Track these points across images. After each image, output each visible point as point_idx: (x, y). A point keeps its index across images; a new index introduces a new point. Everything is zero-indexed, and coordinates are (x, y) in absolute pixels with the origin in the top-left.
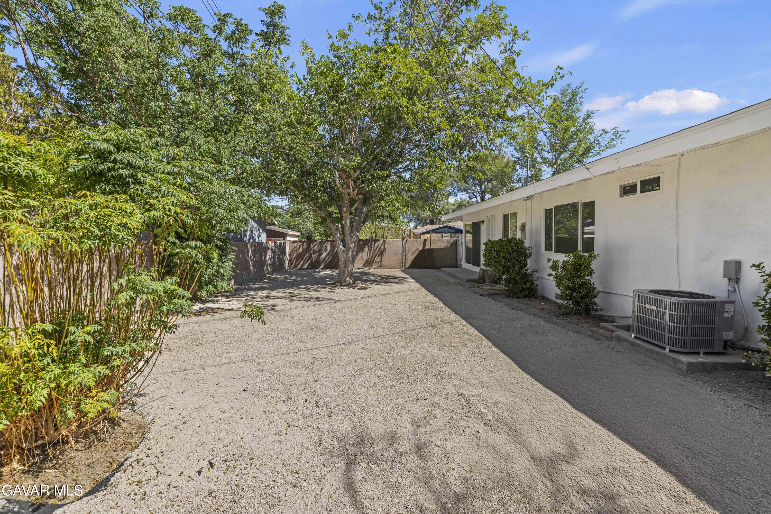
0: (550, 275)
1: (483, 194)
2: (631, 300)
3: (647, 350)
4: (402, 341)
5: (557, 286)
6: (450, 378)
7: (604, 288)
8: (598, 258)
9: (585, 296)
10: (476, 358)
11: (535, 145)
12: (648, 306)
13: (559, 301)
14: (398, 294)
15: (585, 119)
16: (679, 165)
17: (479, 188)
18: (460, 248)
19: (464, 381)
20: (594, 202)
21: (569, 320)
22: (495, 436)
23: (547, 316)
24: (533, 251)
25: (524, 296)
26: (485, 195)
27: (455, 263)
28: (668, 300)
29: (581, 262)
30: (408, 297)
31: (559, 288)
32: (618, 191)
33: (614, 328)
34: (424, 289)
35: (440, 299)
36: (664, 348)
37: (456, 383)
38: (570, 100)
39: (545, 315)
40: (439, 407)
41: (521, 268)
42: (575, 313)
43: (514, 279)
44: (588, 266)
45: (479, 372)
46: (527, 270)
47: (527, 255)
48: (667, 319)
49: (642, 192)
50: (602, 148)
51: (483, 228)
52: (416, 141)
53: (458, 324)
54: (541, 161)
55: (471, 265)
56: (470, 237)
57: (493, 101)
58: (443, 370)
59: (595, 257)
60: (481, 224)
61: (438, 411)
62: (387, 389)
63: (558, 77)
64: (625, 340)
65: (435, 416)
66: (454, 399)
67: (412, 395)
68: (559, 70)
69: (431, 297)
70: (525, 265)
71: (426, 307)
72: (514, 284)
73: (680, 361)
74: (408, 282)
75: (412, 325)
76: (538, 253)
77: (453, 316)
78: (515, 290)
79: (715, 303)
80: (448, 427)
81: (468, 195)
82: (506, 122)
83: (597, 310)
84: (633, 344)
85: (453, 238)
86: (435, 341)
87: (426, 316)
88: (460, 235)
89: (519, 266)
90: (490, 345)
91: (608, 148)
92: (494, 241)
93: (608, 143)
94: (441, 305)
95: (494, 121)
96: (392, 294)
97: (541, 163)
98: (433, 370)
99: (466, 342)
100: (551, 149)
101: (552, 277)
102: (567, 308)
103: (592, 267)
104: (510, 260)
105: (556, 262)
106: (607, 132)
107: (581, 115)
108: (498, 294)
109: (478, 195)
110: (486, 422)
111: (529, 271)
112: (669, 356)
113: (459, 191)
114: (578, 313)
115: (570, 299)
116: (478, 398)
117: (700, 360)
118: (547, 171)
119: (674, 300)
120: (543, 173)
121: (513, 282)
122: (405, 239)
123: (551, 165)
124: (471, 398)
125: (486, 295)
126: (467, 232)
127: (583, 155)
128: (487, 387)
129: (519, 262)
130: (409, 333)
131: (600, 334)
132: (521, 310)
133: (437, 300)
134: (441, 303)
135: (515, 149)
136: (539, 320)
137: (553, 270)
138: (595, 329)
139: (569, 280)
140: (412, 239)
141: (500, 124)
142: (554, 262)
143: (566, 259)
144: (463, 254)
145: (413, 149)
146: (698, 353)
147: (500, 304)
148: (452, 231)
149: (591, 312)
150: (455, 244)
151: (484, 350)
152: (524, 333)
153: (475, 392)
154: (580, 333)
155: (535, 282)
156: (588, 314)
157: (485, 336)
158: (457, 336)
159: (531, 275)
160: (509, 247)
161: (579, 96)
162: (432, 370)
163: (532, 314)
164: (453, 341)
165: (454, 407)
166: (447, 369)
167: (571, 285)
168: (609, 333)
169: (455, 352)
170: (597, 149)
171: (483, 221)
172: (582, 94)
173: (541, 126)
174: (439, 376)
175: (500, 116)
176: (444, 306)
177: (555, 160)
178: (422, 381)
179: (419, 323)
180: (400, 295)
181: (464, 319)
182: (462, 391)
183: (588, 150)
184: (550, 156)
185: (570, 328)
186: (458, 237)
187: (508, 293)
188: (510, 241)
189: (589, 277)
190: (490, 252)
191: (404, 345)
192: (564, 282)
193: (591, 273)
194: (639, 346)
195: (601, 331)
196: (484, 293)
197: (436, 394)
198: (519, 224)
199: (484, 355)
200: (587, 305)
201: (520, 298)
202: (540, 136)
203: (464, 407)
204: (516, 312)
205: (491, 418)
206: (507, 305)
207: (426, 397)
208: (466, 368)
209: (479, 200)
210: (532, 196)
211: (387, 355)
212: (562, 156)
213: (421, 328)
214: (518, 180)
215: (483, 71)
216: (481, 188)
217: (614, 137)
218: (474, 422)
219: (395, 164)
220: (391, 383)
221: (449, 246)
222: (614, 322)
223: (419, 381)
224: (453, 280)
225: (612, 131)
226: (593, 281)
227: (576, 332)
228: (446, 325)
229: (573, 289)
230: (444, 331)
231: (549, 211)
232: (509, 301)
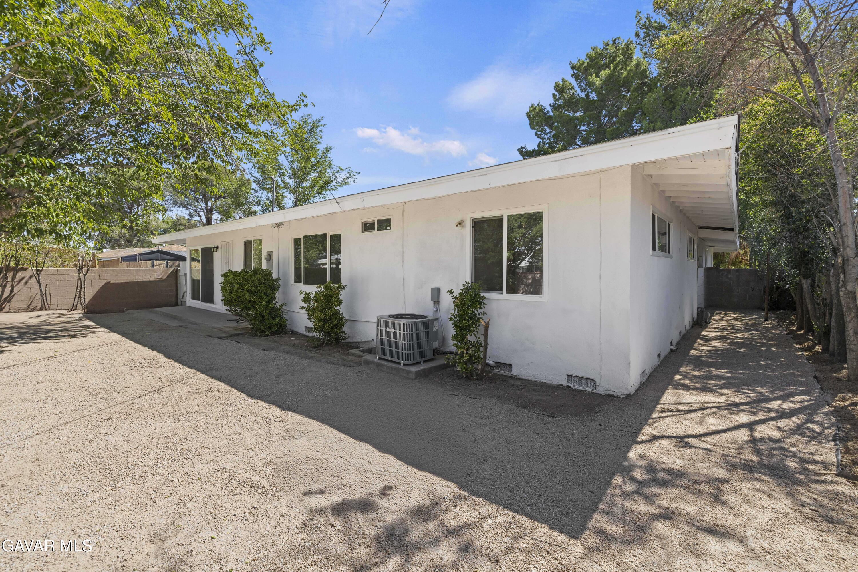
0: (302, 308)
1: (209, 212)
2: (376, 325)
3: (388, 367)
4: (104, 424)
5: (309, 319)
6: (200, 454)
7: (350, 316)
8: (346, 289)
9: (335, 327)
10: (230, 418)
11: (278, 168)
12: (388, 329)
13: (311, 334)
14: (77, 354)
15: (324, 153)
16: (403, 211)
17: (204, 205)
18: (182, 280)
19: (220, 451)
20: (340, 235)
21: (321, 352)
22: (276, 503)
23: (300, 351)
24: (281, 283)
25: (273, 333)
26: (212, 214)
27: (174, 300)
28: (402, 322)
29: (331, 293)
30: (100, 355)
31: (311, 321)
32: (360, 227)
33: (361, 353)
34: (128, 341)
35: (159, 352)
36: (399, 363)
37: (210, 457)
38: (310, 130)
39: (298, 351)
40: (192, 498)
41: (269, 302)
42: (327, 344)
43: (261, 315)
44: (337, 297)
45: (239, 434)
46: (275, 304)
47: (275, 287)
48: (401, 339)
49: (378, 230)
50: (339, 184)
51: (217, 256)
52: (111, 126)
53: (194, 380)
54: (283, 185)
55: (199, 302)
56: (198, 266)
57: (231, 106)
58: (186, 447)
59: (344, 288)
60: (214, 250)
61: (191, 505)
62: (91, 508)
63: (302, 104)
64: (372, 362)
65: (189, 513)
66: (211, 480)
67: (141, 500)
68: (303, 97)
69: (144, 351)
70: (274, 298)
71: (137, 366)
72: (261, 321)
73: (411, 372)
74: (94, 333)
75: (118, 397)
76: (286, 284)
77: (186, 371)
78: (262, 328)
79: (428, 322)
80: (212, 520)
81: (188, 211)
82: (247, 135)
83: (345, 339)
84: (378, 365)
85: (171, 266)
86: (164, 411)
87: (141, 379)
88: (181, 263)
89: (267, 300)
90: (244, 397)
91: (344, 184)
92: (236, 272)
93: (344, 180)
94: (162, 359)
95: (233, 129)
96: (66, 354)
97: (282, 188)
98: (170, 453)
99: (211, 401)
100: (292, 175)
101: (304, 310)
102: (319, 340)
103: (341, 297)
104: (256, 294)
105: (307, 295)
106: (342, 170)
107: (321, 148)
108: (242, 334)
109: (202, 213)
110: (260, 491)
111: (278, 305)
112: (404, 370)
113: (174, 205)
114: (329, 344)
115: (322, 331)
116: (245, 467)
117: (422, 367)
118: (289, 199)
119: (405, 322)
120: (285, 199)
121: (260, 319)
122: (85, 269)
123: (293, 191)
124: (236, 470)
125: (226, 338)
126: (193, 259)
127: (322, 187)
128: (253, 449)
129: (267, 295)
130: (115, 409)
131: (350, 361)
132: (272, 349)
133: (155, 353)
134: (161, 356)
135: (254, 166)
136: (293, 357)
137: (305, 303)
138: (345, 357)
139: (321, 311)
140: (97, 267)
141: (239, 135)
142: (306, 294)
143: (317, 290)
144: (187, 288)
145: (104, 135)
146: (419, 363)
147: (245, 346)
148: (169, 257)
149: (339, 341)
150: (175, 274)
151: (239, 405)
152: (281, 375)
153: (239, 460)
154: (334, 363)
155: (284, 316)
156: (337, 344)
157: (236, 388)
158: (196, 396)
159: (280, 309)
160: (255, 278)
161: (319, 129)
162: (168, 452)
163: (284, 352)
164: (192, 404)
165: (214, 490)
166: (194, 444)
167: (323, 316)
168: (357, 358)
169: (199, 419)
170: (334, 183)
171: (217, 247)
172: (322, 128)
173: (283, 149)
174: (182, 458)
175: (240, 126)
176: (167, 360)
177: (297, 187)
178: (154, 474)
179: (130, 391)
180: (82, 354)
181: (202, 372)
182: (221, 466)
183: (327, 183)
184: (291, 182)
185: (324, 360)
186: (179, 266)
187: (254, 332)
188: (256, 272)
189: (339, 308)
190: (232, 285)
191: (108, 431)
192: (316, 314)
193: (340, 303)
194: (382, 365)
195: (351, 358)
196: (223, 335)
197: (182, 483)
198: (264, 254)
199: (240, 412)
200: (337, 334)
201: (268, 336)
202: (282, 159)
203: (228, 485)
204: (266, 352)
205: (265, 483)
206: (254, 345)
207: (168, 493)
208: (220, 435)
209: (204, 220)
210: (281, 223)
211: (76, 454)
212: (303, 185)
213: (135, 398)
214: (257, 203)
215: (219, 65)
216: (207, 205)
217: (348, 175)
218: (246, 498)
219: (68, 151)
220: (97, 496)
221: (165, 277)
222: (359, 347)
223: (149, 475)
224: (174, 324)
225: (347, 170)
226: (341, 310)
227: (330, 363)
228: (178, 385)
229: (324, 321)
230: (176, 393)
231: (297, 242)
232: (256, 341)
